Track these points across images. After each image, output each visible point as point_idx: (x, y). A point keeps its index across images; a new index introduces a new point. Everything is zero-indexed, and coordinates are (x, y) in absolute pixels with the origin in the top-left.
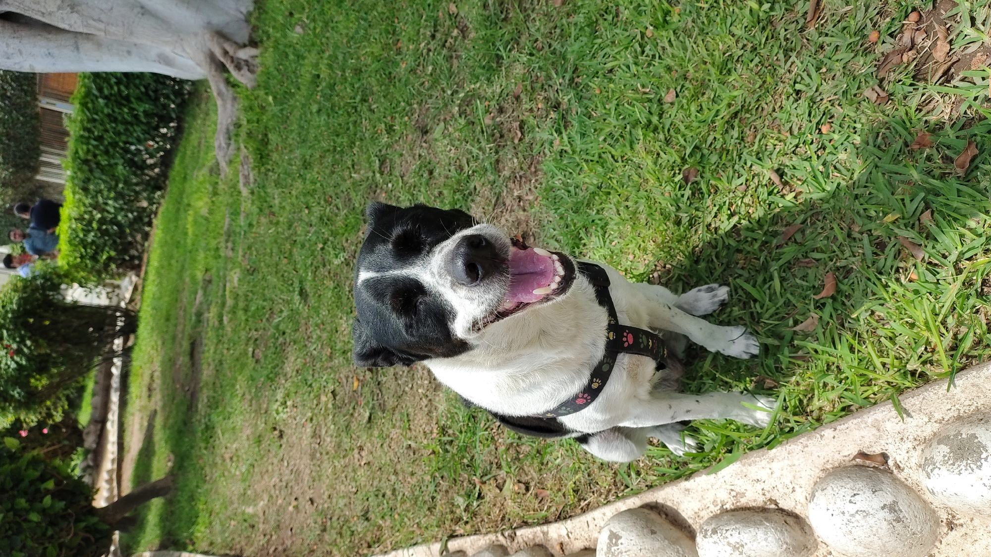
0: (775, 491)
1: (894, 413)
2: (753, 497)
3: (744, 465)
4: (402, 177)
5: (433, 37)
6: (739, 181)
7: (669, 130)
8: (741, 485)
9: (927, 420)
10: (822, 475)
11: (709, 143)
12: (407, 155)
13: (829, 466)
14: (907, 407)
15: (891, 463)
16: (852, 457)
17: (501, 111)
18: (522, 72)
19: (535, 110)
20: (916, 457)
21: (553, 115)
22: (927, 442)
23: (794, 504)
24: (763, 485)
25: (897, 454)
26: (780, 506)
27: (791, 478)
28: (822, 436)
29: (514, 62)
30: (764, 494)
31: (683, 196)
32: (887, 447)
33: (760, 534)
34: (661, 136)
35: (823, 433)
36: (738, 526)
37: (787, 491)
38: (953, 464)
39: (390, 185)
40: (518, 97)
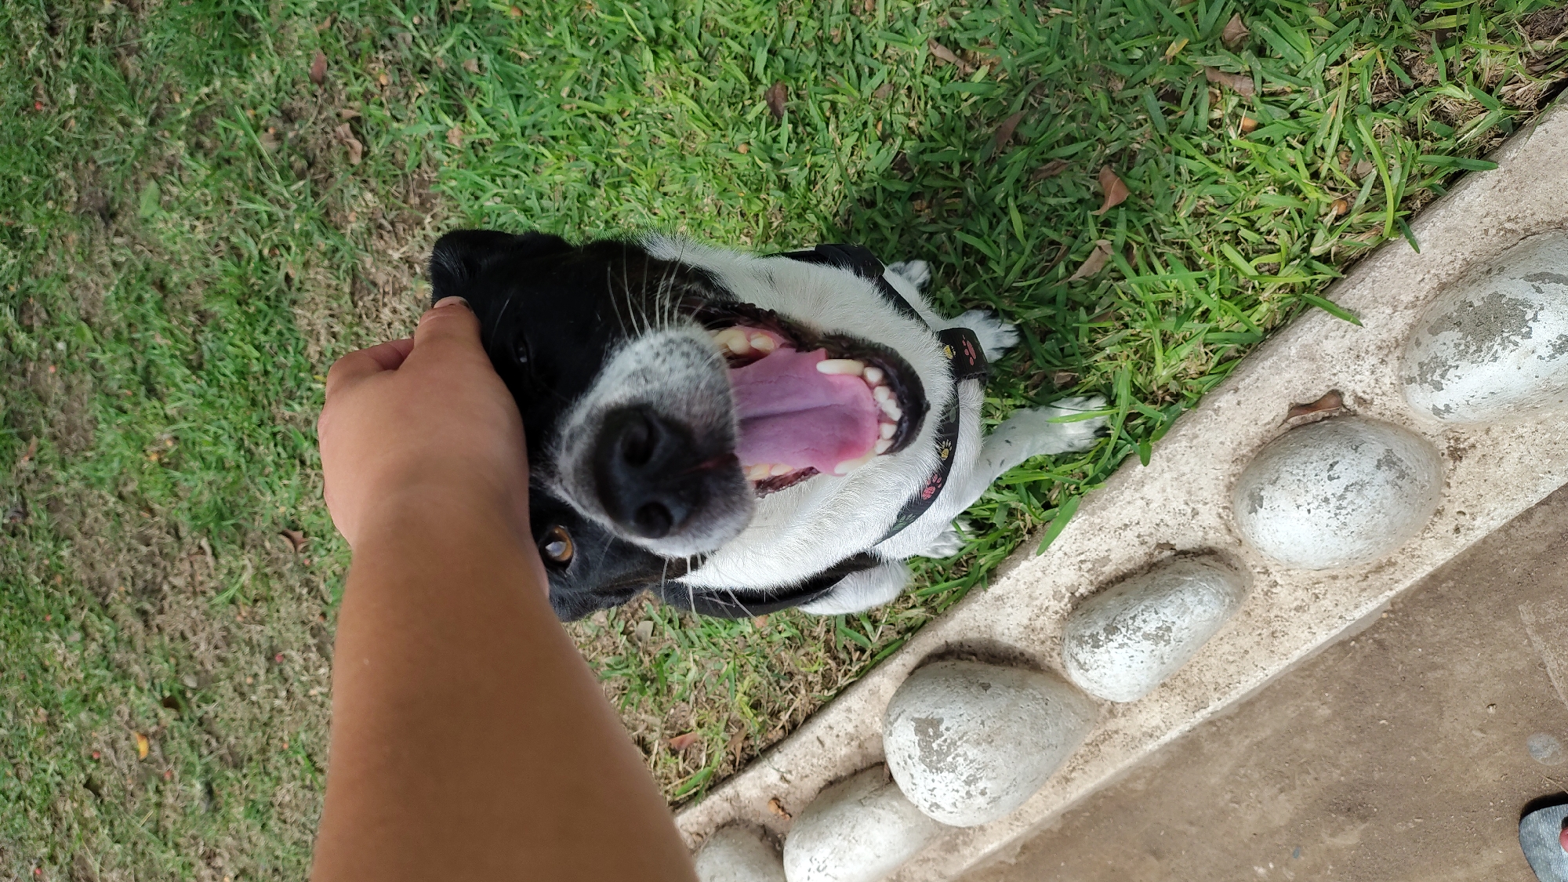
0: (1163, 529)
1: (1331, 322)
2: (1123, 552)
3: (1093, 514)
4: (87, 321)
5: (52, 30)
6: (876, 81)
7: (700, 37)
8: (1096, 546)
9: (1389, 311)
10: (1239, 469)
11: (789, 35)
12: (80, 275)
13: (1245, 450)
14: (1351, 305)
15: (1348, 401)
16: (1280, 420)
17: (289, 117)
18: (315, 30)
19: (377, 91)
20: (1388, 375)
21: (423, 87)
22: (1410, 339)
23: (1201, 534)
24: (1136, 530)
25: (1355, 382)
26: (1178, 547)
27: (1183, 497)
28: (1216, 411)
29: (289, 16)
30: (1143, 543)
31: (775, 140)
32: (1335, 379)
33: (1189, 598)
34: (691, 52)
35: (1217, 404)
36: (1147, 603)
37: (1182, 520)
38: (1479, 350)
39: (61, 346)
40: (321, 81)
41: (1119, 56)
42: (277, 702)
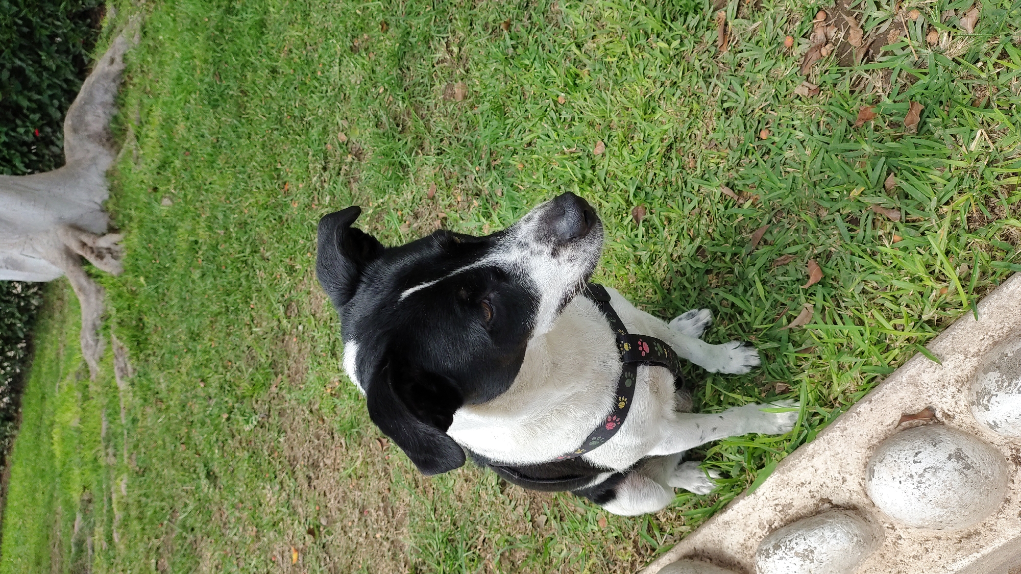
0: (825, 488)
1: (927, 362)
2: (801, 501)
3: (783, 473)
4: (314, 315)
5: (325, 169)
6: (691, 206)
7: (605, 180)
8: (785, 495)
9: (962, 357)
10: (869, 453)
11: (650, 180)
12: (315, 291)
13: (875, 442)
14: (939, 352)
15: (939, 415)
16: (896, 423)
17: (416, 216)
18: (433, 172)
19: (455, 204)
20: (963, 399)
21: (476, 203)
22: (972, 378)
23: (848, 495)
24: (809, 487)
25: (943, 403)
26: (834, 502)
27: (837, 468)
28: (858, 414)
29: (422, 165)
30: (813, 497)
31: (636, 236)
32: (930, 400)
33: (828, 533)
34: (599, 187)
35: (858, 410)
36: (800, 533)
37: (837, 484)
38: (1009, 385)
39: (300, 327)
40: (433, 198)
41: (825, 196)
42: (361, 540)
